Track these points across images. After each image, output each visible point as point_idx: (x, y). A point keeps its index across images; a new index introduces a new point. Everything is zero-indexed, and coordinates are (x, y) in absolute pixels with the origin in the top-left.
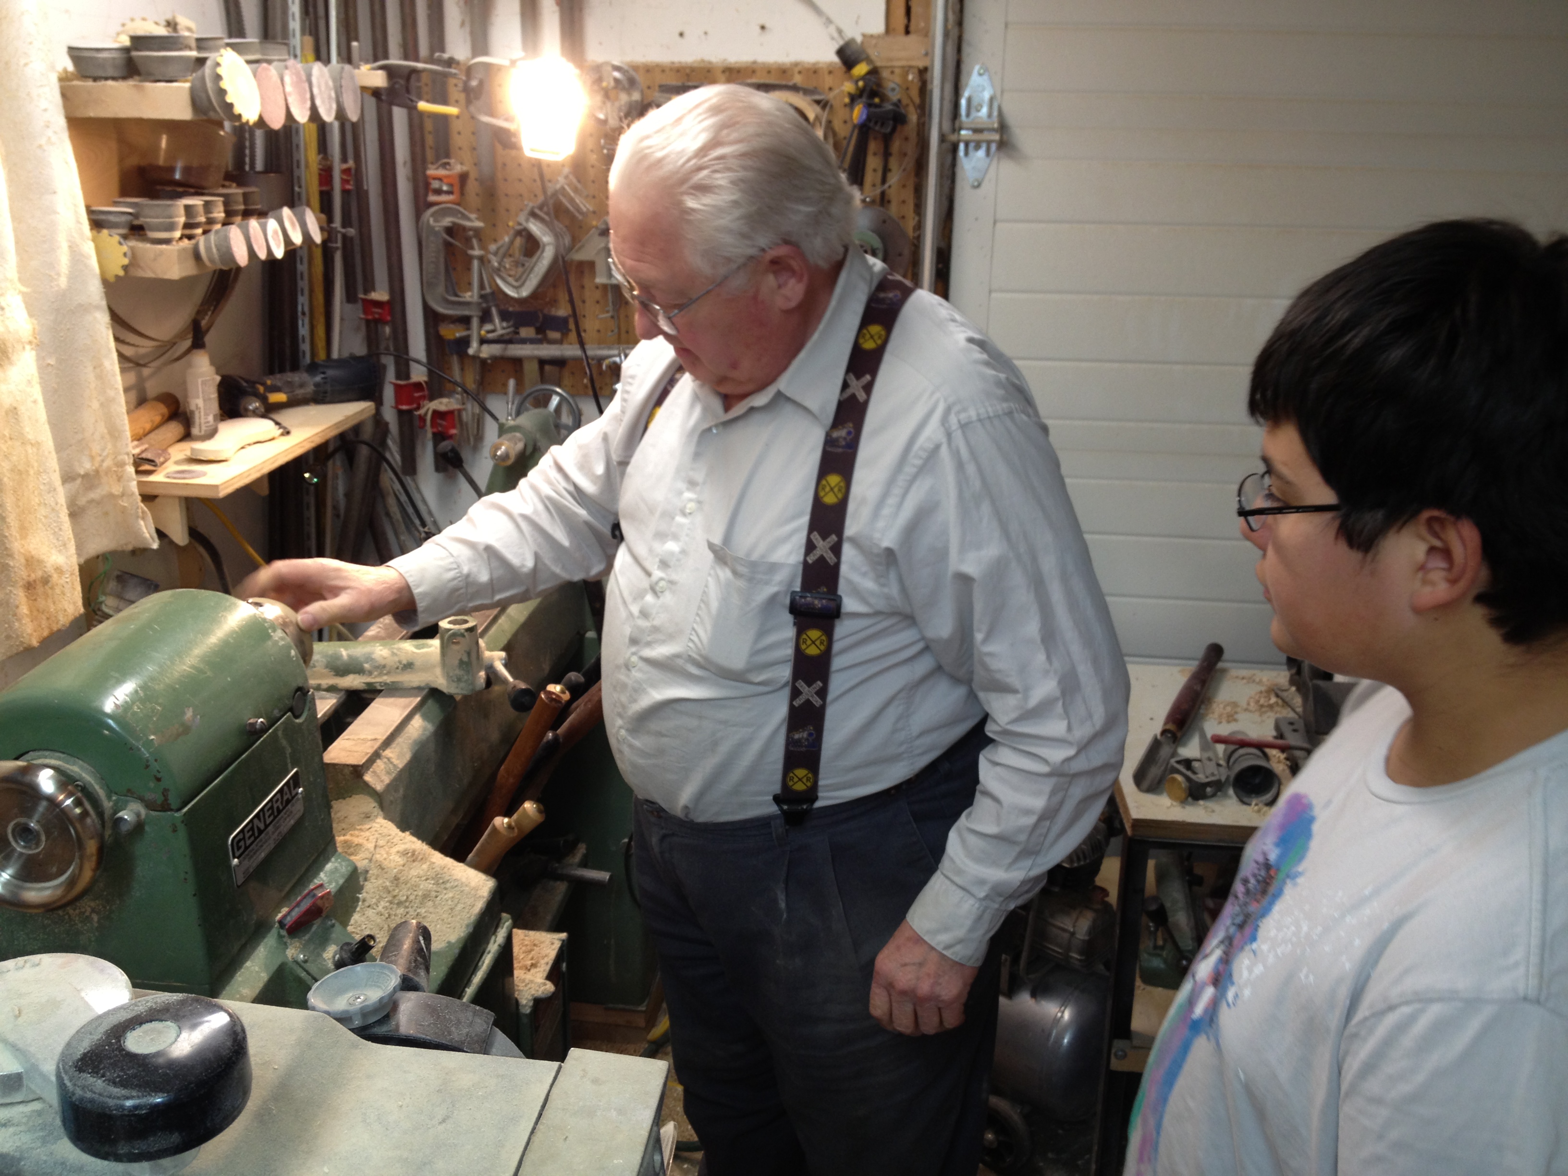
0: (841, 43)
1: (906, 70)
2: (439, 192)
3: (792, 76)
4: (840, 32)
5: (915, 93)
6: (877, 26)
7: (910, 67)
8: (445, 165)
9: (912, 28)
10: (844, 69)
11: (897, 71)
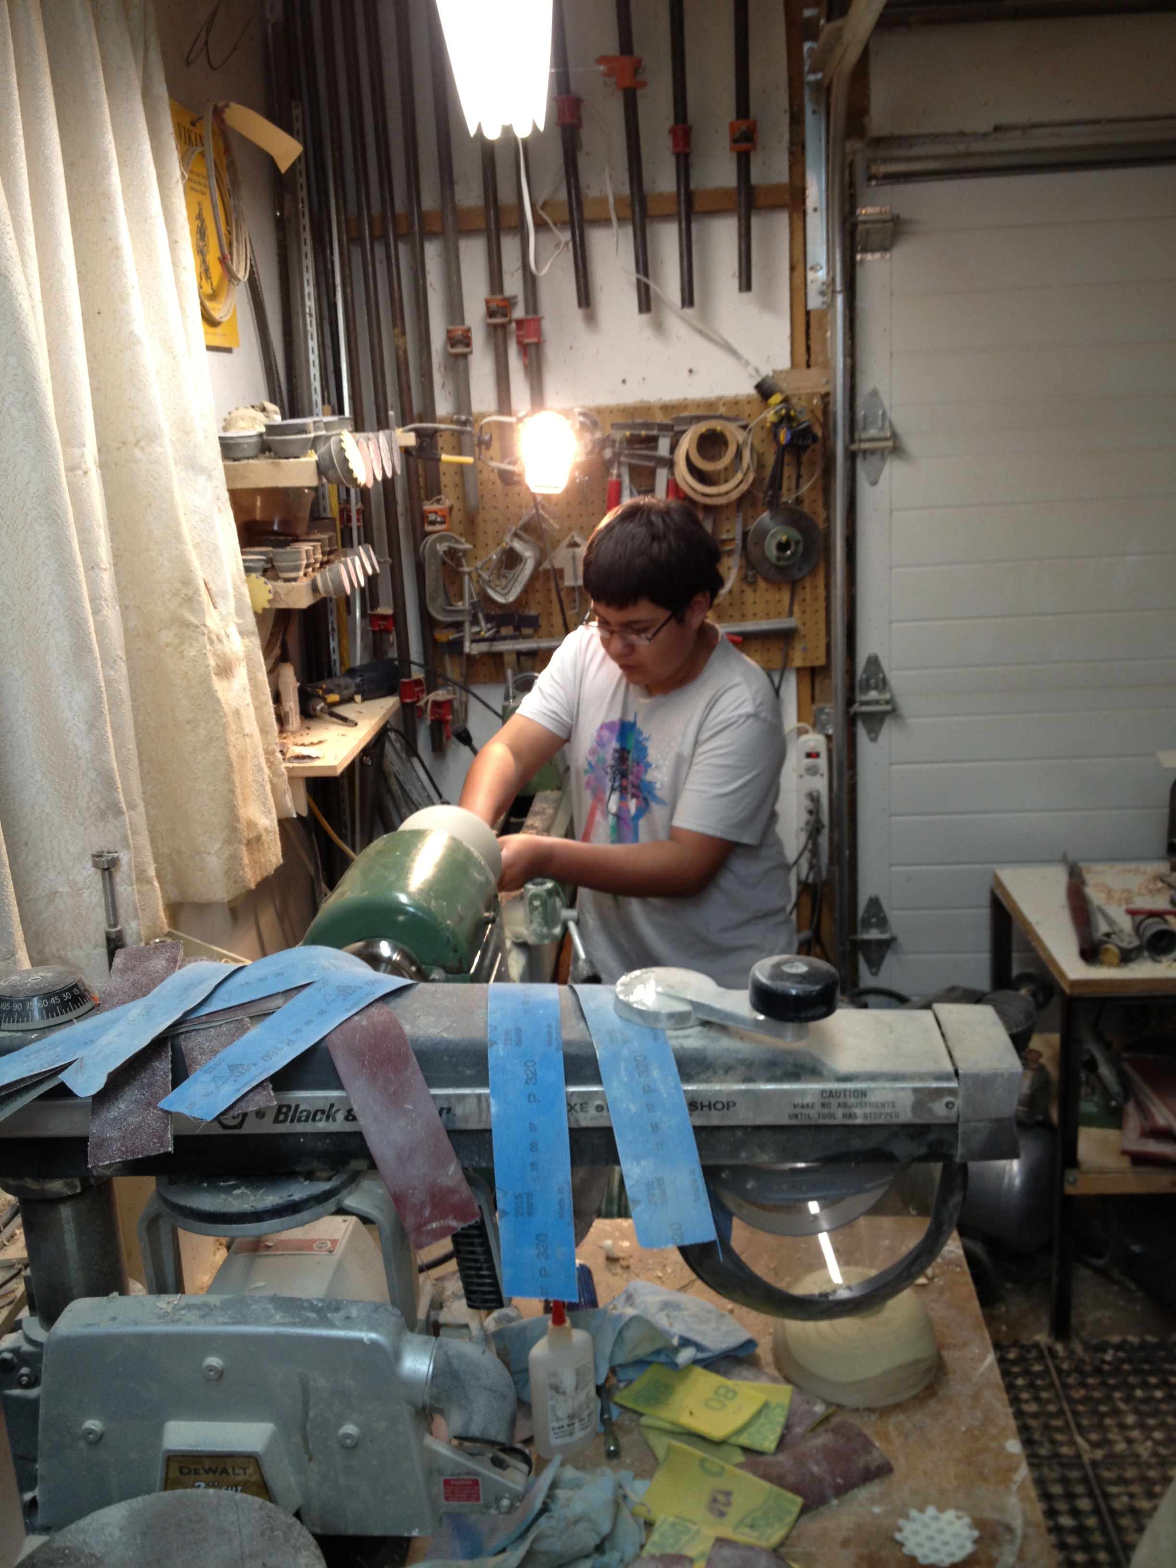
0: (759, 379)
1: (811, 397)
2: (433, 523)
3: (718, 407)
4: (757, 370)
5: (819, 413)
6: (783, 362)
7: (815, 394)
8: (438, 501)
9: (812, 362)
10: (760, 398)
11: (803, 398)
